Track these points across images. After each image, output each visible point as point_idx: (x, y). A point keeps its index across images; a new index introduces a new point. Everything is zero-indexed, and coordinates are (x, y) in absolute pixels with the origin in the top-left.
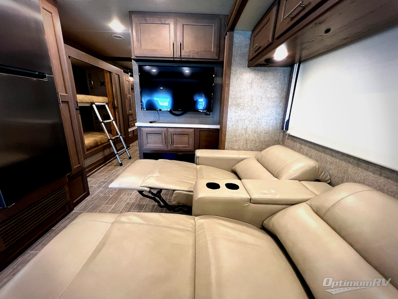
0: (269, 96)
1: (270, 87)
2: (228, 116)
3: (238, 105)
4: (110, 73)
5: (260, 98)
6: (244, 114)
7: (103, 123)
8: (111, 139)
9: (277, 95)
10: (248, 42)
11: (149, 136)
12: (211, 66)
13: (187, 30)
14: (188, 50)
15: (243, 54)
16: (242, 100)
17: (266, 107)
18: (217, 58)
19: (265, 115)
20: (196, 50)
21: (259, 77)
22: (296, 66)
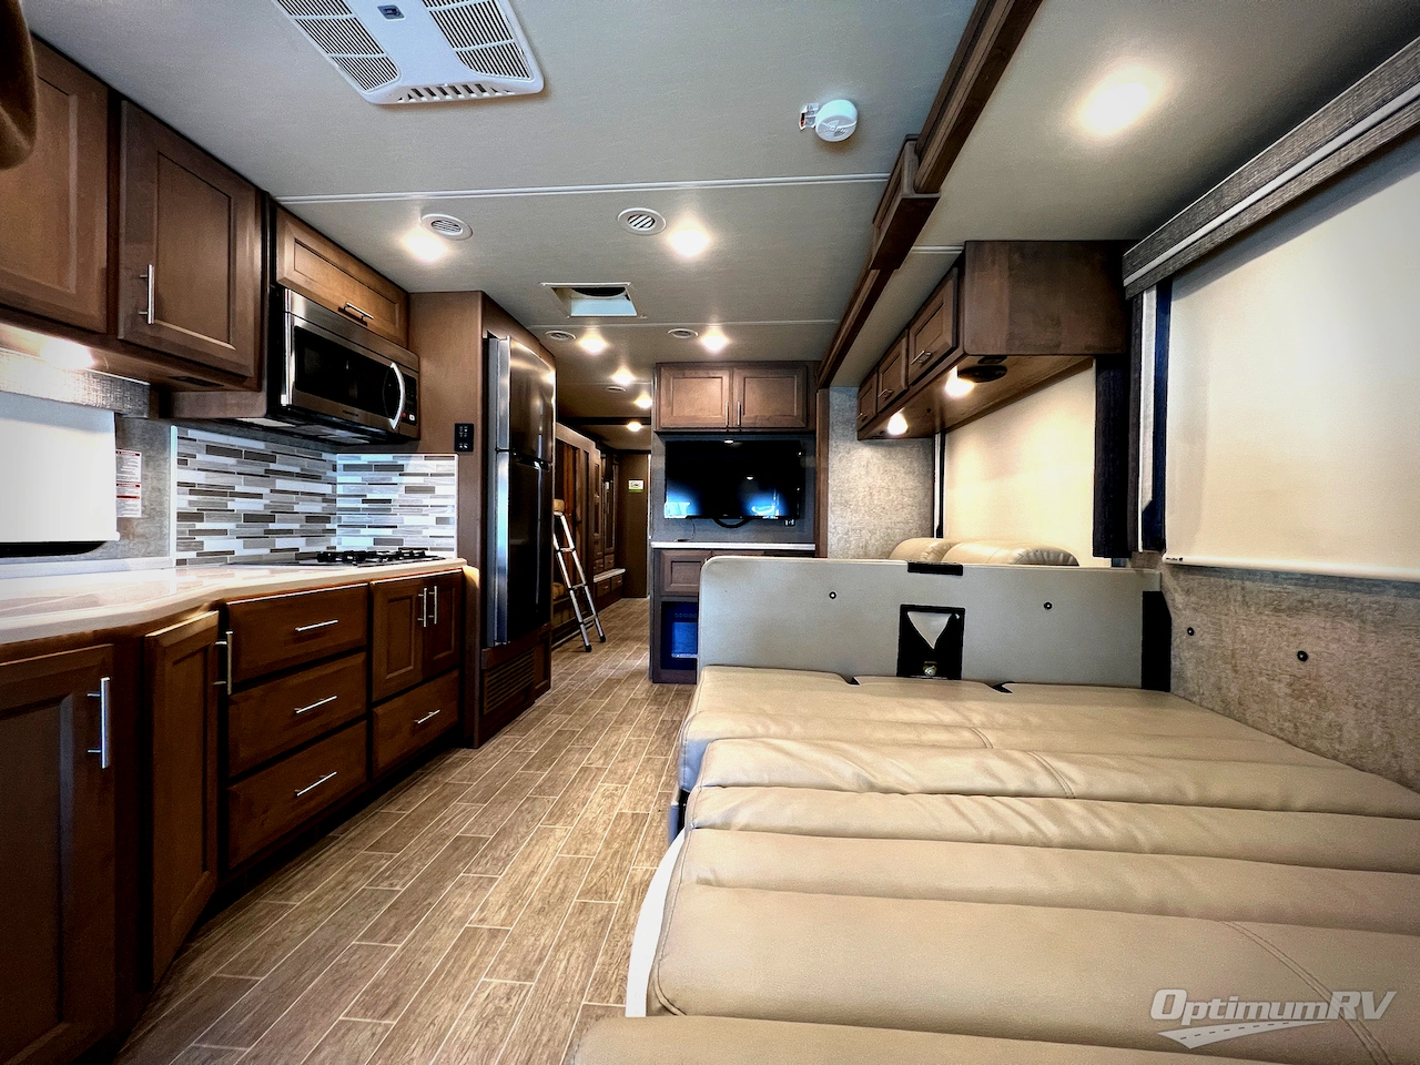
0: (901, 486)
1: (903, 470)
2: (829, 523)
3: (846, 504)
4: (575, 449)
5: (885, 491)
6: (858, 519)
7: (559, 554)
8: (572, 589)
9: (918, 484)
10: (855, 402)
11: (676, 567)
12: (795, 438)
13: (752, 385)
14: (752, 416)
15: (848, 420)
16: (852, 495)
17: (900, 506)
18: (804, 425)
19: (898, 520)
20: (767, 415)
21: (879, 455)
22: (938, 438)
